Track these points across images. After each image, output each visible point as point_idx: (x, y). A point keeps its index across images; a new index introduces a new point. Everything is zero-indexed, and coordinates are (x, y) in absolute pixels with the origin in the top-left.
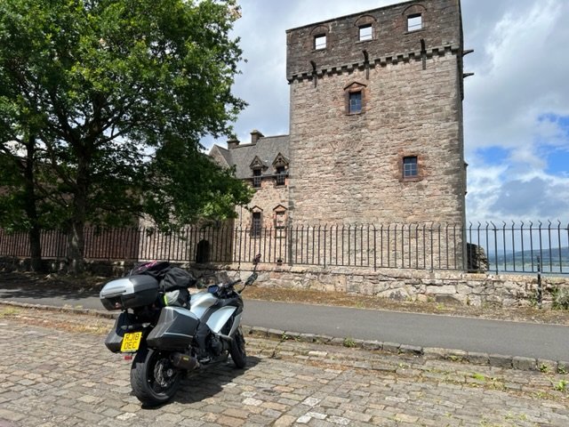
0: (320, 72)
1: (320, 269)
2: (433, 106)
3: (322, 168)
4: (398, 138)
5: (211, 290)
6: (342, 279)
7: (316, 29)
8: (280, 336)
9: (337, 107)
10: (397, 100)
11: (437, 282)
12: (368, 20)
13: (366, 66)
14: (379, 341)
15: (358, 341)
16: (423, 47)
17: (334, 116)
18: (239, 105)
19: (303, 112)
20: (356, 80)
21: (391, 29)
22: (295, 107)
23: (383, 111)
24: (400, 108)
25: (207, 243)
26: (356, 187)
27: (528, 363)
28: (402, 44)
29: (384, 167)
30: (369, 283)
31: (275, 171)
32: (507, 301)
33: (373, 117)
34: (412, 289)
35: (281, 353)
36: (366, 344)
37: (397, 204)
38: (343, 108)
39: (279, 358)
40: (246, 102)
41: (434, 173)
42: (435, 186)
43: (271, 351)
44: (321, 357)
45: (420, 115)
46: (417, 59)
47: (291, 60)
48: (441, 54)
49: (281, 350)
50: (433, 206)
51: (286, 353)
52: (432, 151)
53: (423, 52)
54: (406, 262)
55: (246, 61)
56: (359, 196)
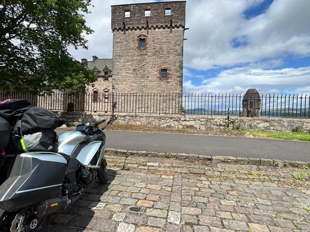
0: (127, 28)
1: (133, 114)
2: (174, 49)
3: (128, 71)
4: (159, 61)
5: (79, 128)
6: (144, 119)
7: (125, 8)
8: (125, 153)
9: (134, 45)
10: (160, 45)
11: (187, 119)
12: (149, 7)
13: (147, 28)
14: (185, 153)
15: (174, 154)
16: (171, 23)
17: (133, 49)
18: (89, 31)
19: (119, 45)
20: (143, 34)
21: (158, 13)
22: (115, 43)
23: (154, 49)
24: (161, 49)
25: (73, 104)
26: (142, 80)
27: (269, 162)
28: (163, 21)
29: (154, 73)
30: (157, 120)
31: (104, 74)
32: (215, 127)
33: (150, 51)
34: (176, 123)
35: (129, 165)
36: (179, 156)
37: (159, 88)
38: (137, 45)
39: (128, 170)
40: (93, 30)
41: (173, 77)
42: (173, 81)
43: (122, 164)
44: (156, 166)
45: (169, 52)
46: (169, 28)
47: (114, 21)
48: (178, 27)
49: (128, 163)
50: (172, 90)
51: (132, 166)
52: (173, 68)
53: (171, 25)
54: (162, 112)
55: (93, 6)
56: (143, 84)
